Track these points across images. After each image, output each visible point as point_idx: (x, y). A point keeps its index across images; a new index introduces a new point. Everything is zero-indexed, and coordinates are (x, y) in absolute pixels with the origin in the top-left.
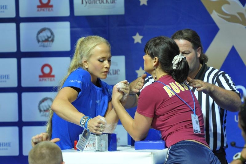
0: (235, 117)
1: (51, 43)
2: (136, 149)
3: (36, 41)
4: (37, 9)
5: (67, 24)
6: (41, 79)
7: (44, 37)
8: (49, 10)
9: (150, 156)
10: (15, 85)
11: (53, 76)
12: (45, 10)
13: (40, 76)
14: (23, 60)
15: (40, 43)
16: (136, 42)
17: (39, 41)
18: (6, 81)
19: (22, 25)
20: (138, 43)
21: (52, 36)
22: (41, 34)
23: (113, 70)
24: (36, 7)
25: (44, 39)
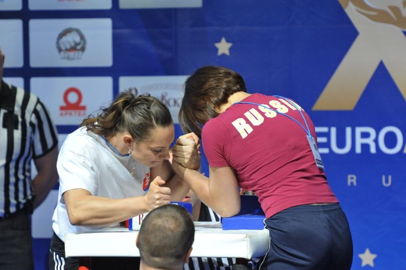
0: (384, 178)
1: (80, 53)
3: (56, 50)
5: (107, 23)
6: (64, 112)
7: (69, 43)
11: (84, 108)
13: (62, 108)
14: (34, 81)
15: (62, 53)
16: (220, 53)
17: (60, 50)
19: (33, 23)
20: (224, 55)
22: (64, 39)
25: (68, 47)
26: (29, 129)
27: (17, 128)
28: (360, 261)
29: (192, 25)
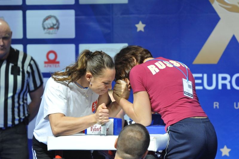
0: (235, 104)
1: (56, 30)
3: (42, 29)
5: (72, 12)
6: (46, 65)
7: (50, 24)
11: (58, 63)
13: (45, 63)
14: (29, 47)
15: (46, 30)
16: (138, 30)
17: (44, 28)
19: (29, 13)
20: (141, 31)
22: (47, 22)
25: (49, 26)
26: (26, 75)
27: (19, 75)
28: (221, 153)
29: (122, 14)
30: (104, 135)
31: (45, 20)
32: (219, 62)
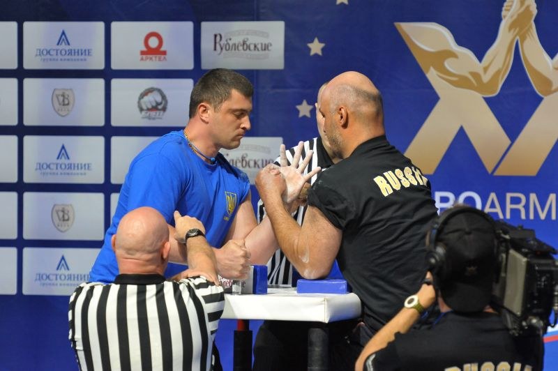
1: (162, 112)
2: (300, 291)
3: (138, 109)
4: (140, 57)
5: (188, 84)
7: (150, 102)
8: (160, 60)
9: (322, 304)
10: (101, 180)
12: (154, 58)
14: (115, 140)
15: (143, 113)
16: (301, 115)
17: (141, 110)
18: (85, 174)
19: (115, 83)
20: (305, 117)
21: (163, 102)
22: (146, 99)
23: (263, 161)
24: (139, 53)
25: (150, 107)
29: (274, 87)
30: (237, 293)
31: (143, 95)
32: (436, 172)
